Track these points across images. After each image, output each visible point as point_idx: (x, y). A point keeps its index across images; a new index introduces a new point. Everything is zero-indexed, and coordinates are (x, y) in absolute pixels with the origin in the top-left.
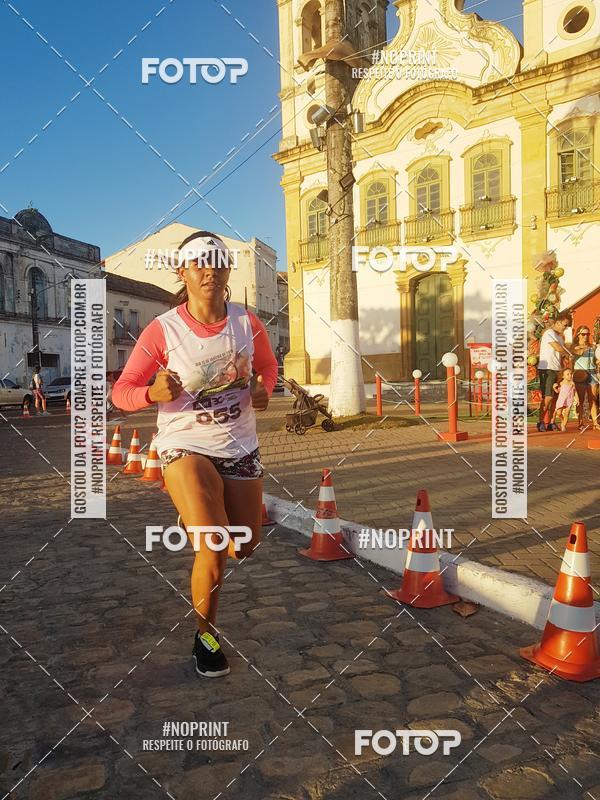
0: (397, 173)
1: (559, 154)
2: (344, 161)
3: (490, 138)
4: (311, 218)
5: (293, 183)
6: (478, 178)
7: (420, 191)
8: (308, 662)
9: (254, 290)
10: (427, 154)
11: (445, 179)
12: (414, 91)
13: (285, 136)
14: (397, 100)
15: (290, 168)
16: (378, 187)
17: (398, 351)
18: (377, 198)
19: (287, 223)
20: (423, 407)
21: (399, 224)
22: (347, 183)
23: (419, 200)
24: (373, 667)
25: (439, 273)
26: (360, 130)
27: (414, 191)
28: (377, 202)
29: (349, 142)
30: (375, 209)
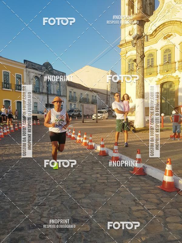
0: (157, 50)
2: (142, 50)
4: (129, 65)
5: (124, 54)
7: (165, 56)
8: (137, 204)
9: (110, 86)
10: (167, 44)
11: (173, 52)
12: (164, 25)
13: (122, 40)
14: (158, 27)
15: (123, 49)
16: (151, 55)
18: (150, 58)
19: (121, 66)
20: (164, 125)
21: (157, 66)
22: (142, 57)
23: (164, 59)
24: (155, 207)
25: (170, 82)
26: (147, 41)
27: (163, 56)
28: (150, 60)
29: (144, 44)
30: (149, 62)
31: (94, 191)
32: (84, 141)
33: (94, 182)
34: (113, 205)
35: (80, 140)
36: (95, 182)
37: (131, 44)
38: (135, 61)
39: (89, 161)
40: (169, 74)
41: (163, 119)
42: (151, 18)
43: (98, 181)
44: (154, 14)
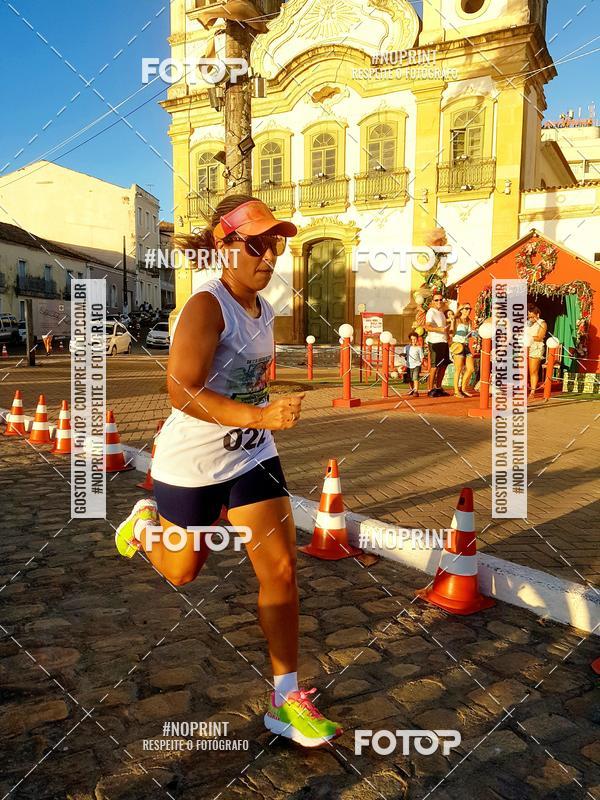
0: (293, 135)
1: (452, 131)
2: (243, 125)
3: (386, 109)
4: (201, 172)
5: (182, 133)
6: (374, 147)
7: (316, 155)
8: (235, 608)
9: (134, 240)
10: (324, 119)
11: (341, 146)
12: (312, 53)
14: (295, 60)
15: (179, 118)
16: (272, 147)
17: (290, 314)
18: (271, 157)
20: (315, 371)
21: (293, 187)
22: (246, 147)
23: (314, 165)
25: (332, 239)
26: (261, 96)
27: (309, 155)
28: (271, 163)
29: (249, 106)
30: (269, 169)
31: (82, 588)
32: (38, 426)
33: (81, 558)
34: (153, 621)
35: (20, 426)
36: (85, 559)
37: (209, 103)
38: (222, 157)
39: (61, 494)
40: (329, 214)
41: (313, 355)
42: (272, 25)
43: (97, 554)
44: (282, 13)
